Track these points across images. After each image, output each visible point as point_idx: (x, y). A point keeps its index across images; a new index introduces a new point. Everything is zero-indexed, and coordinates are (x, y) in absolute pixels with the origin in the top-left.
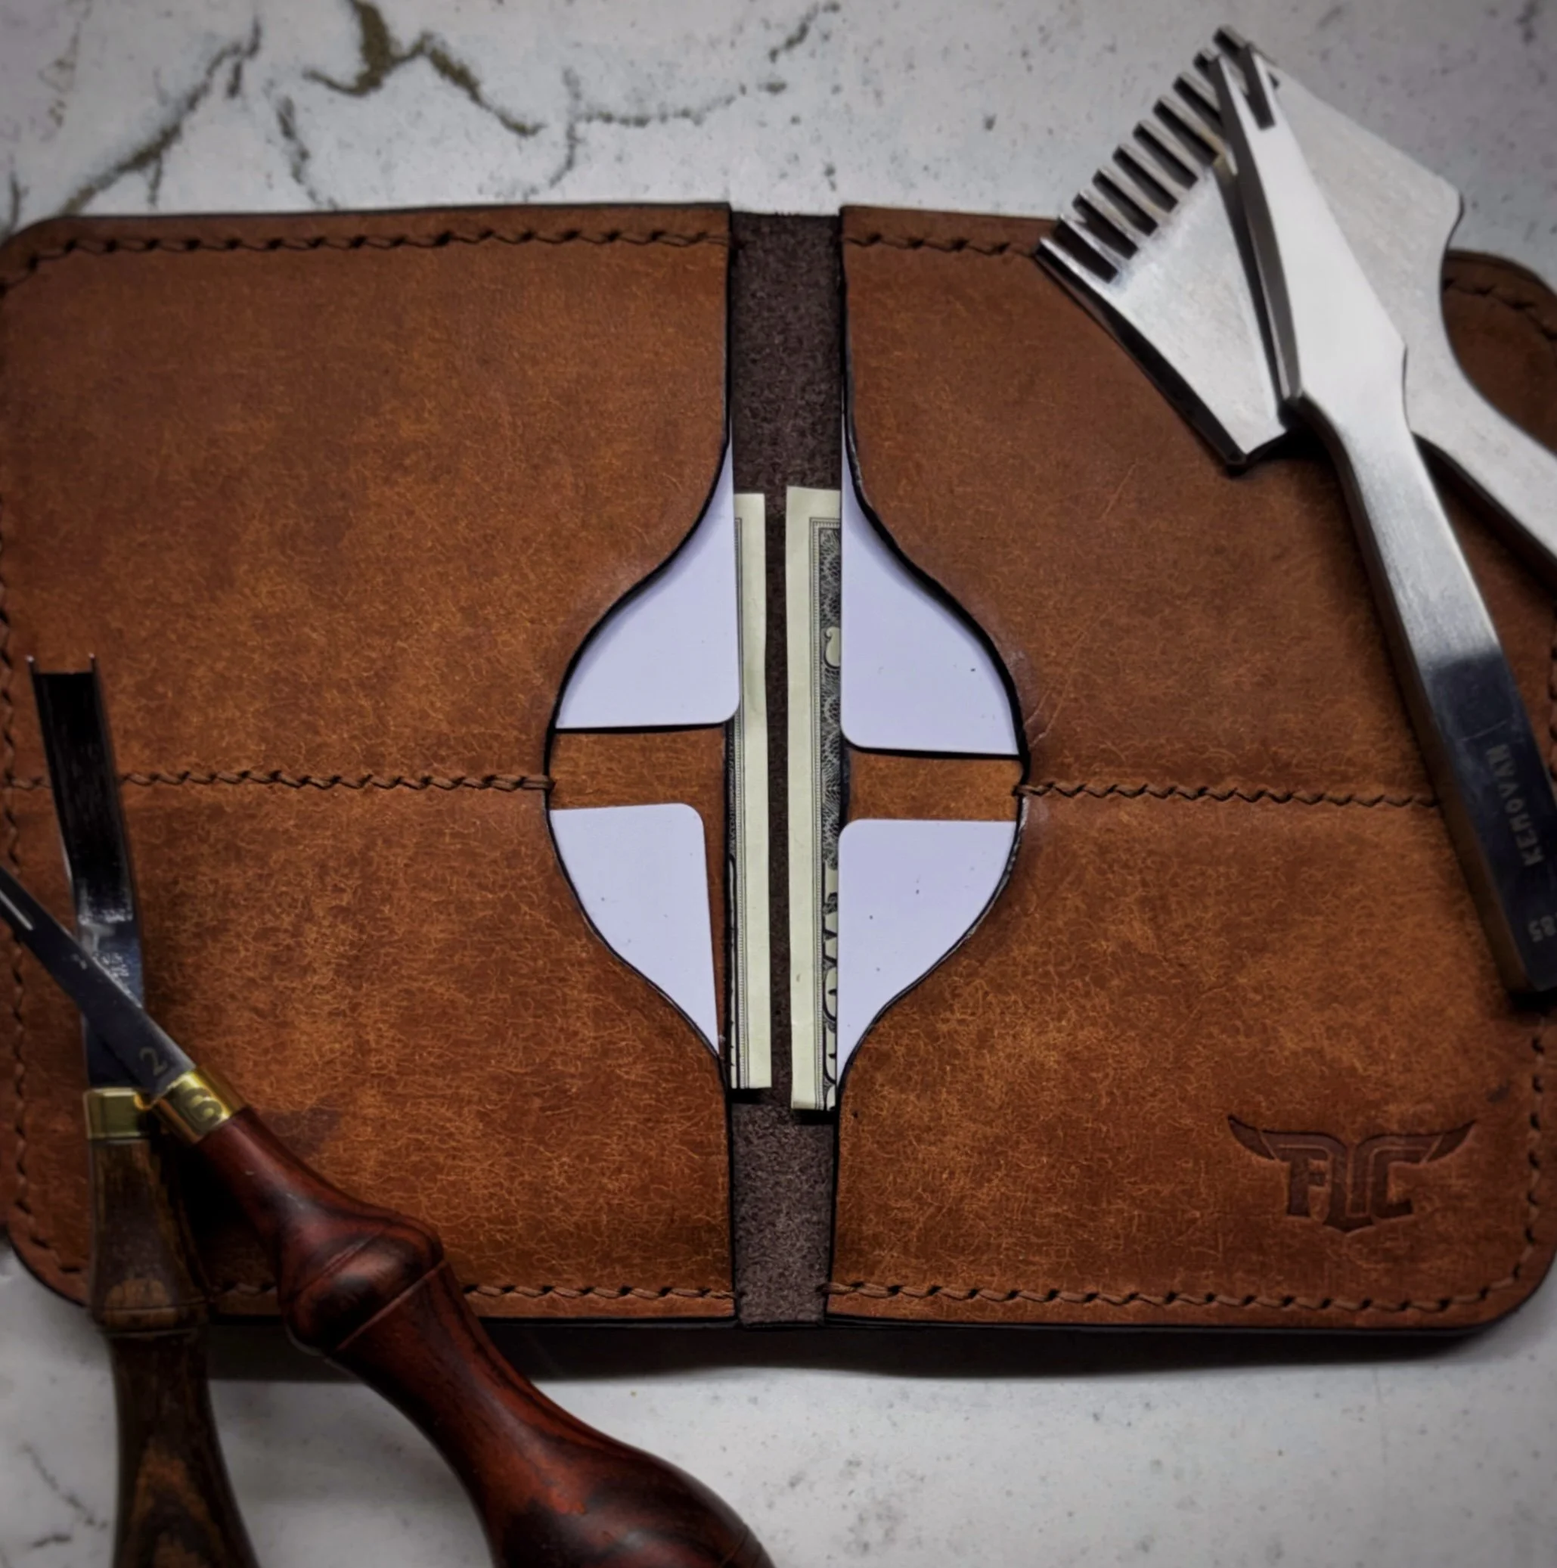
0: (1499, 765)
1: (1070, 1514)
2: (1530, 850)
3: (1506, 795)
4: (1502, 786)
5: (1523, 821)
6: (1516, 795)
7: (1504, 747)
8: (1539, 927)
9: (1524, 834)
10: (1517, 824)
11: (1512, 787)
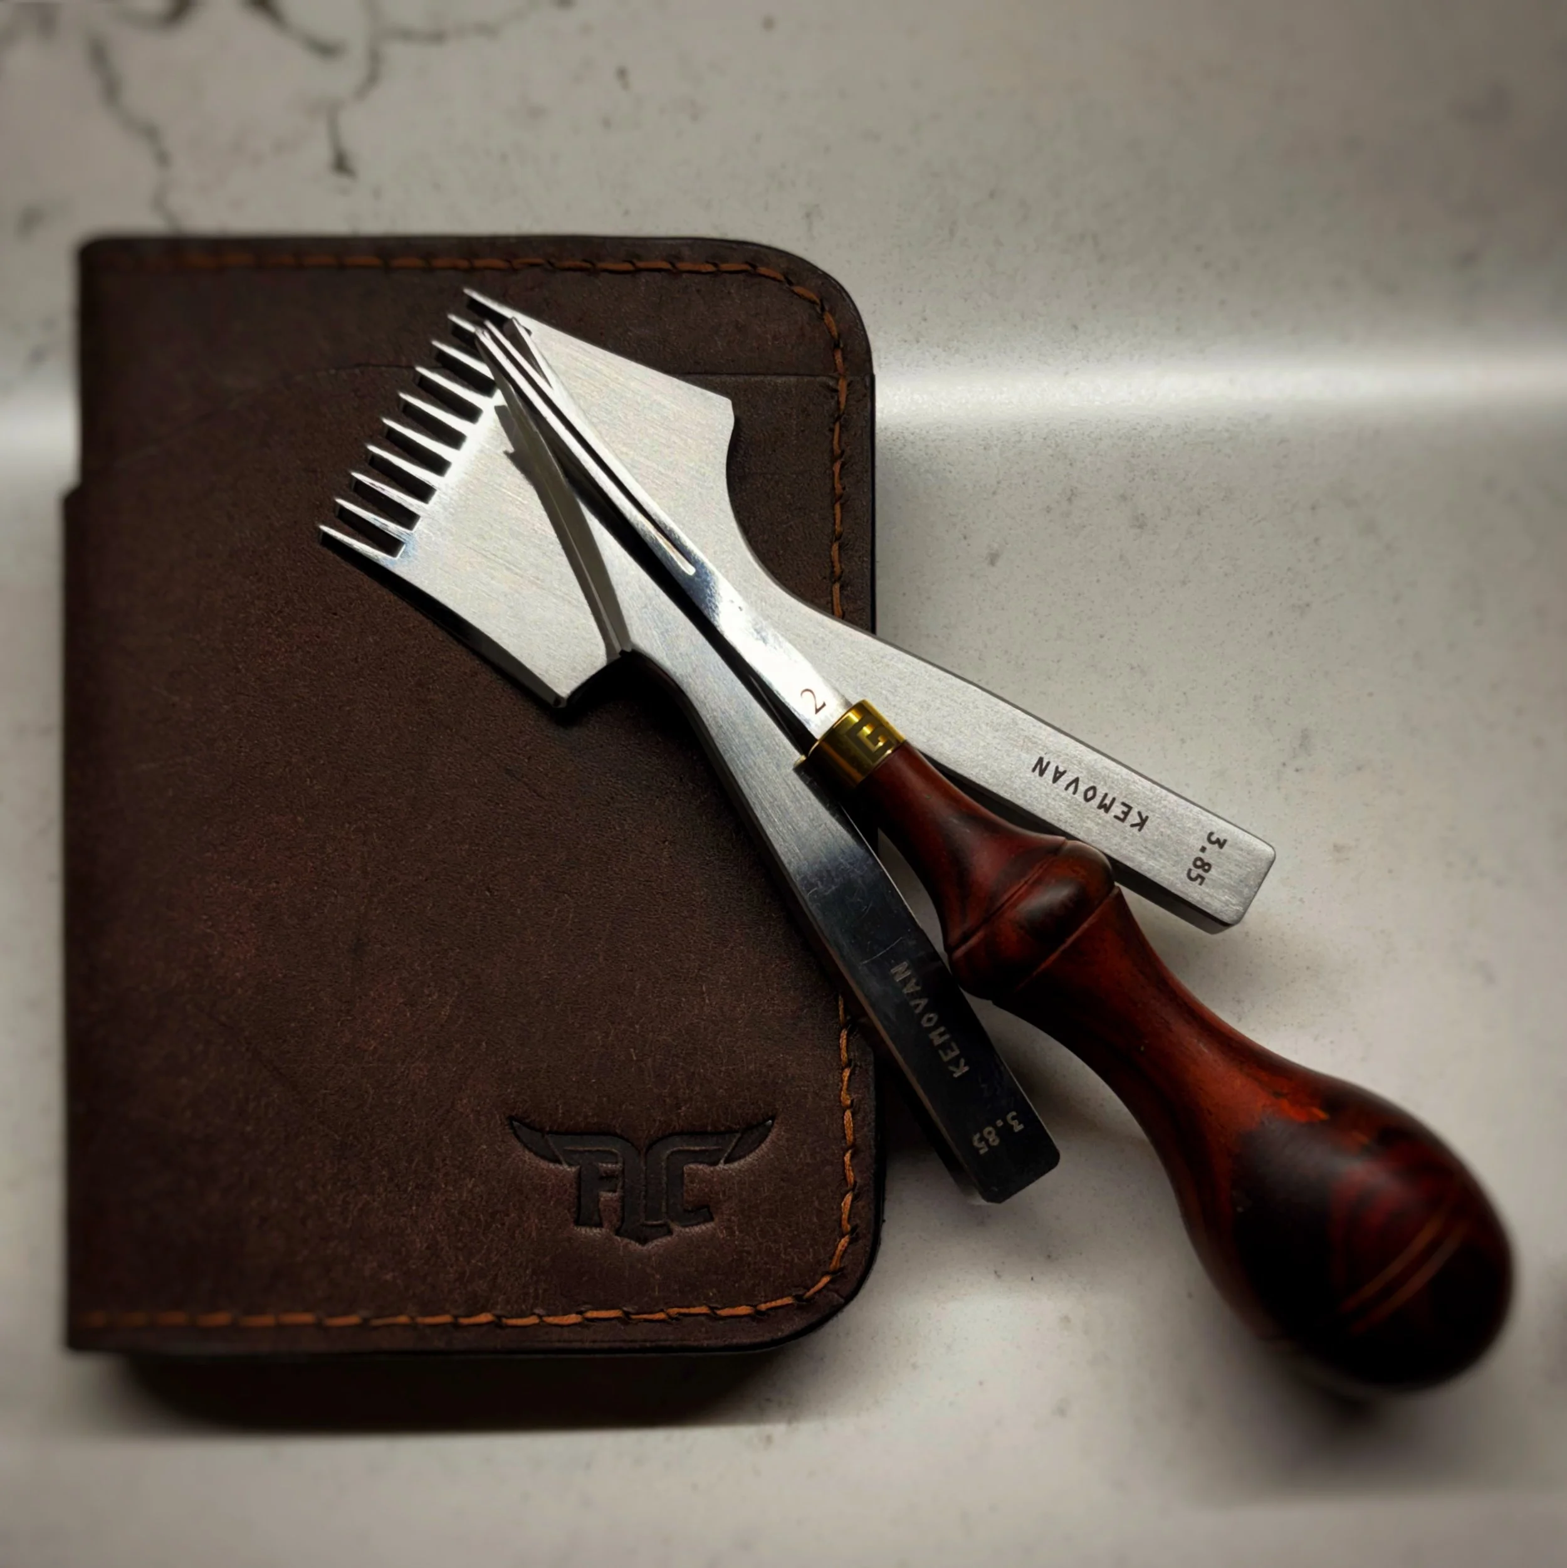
0: (905, 982)
1: (981, 1383)
2: (955, 1062)
3: (918, 1011)
4: (913, 1003)
5: (941, 1035)
6: (927, 1009)
7: (905, 964)
8: (982, 1139)
9: (945, 1046)
10: (937, 1039)
11: (923, 1002)
